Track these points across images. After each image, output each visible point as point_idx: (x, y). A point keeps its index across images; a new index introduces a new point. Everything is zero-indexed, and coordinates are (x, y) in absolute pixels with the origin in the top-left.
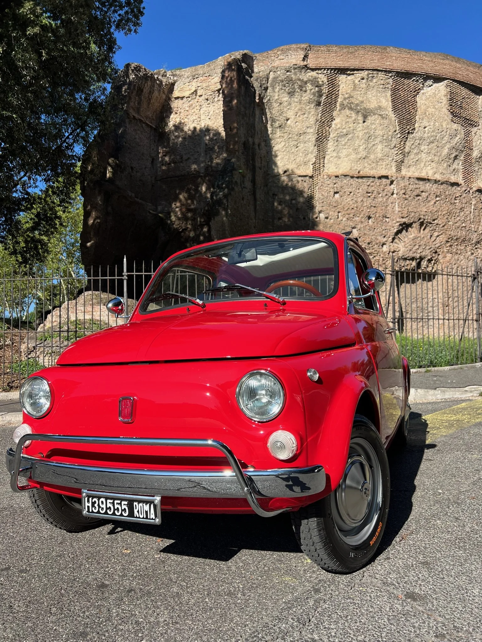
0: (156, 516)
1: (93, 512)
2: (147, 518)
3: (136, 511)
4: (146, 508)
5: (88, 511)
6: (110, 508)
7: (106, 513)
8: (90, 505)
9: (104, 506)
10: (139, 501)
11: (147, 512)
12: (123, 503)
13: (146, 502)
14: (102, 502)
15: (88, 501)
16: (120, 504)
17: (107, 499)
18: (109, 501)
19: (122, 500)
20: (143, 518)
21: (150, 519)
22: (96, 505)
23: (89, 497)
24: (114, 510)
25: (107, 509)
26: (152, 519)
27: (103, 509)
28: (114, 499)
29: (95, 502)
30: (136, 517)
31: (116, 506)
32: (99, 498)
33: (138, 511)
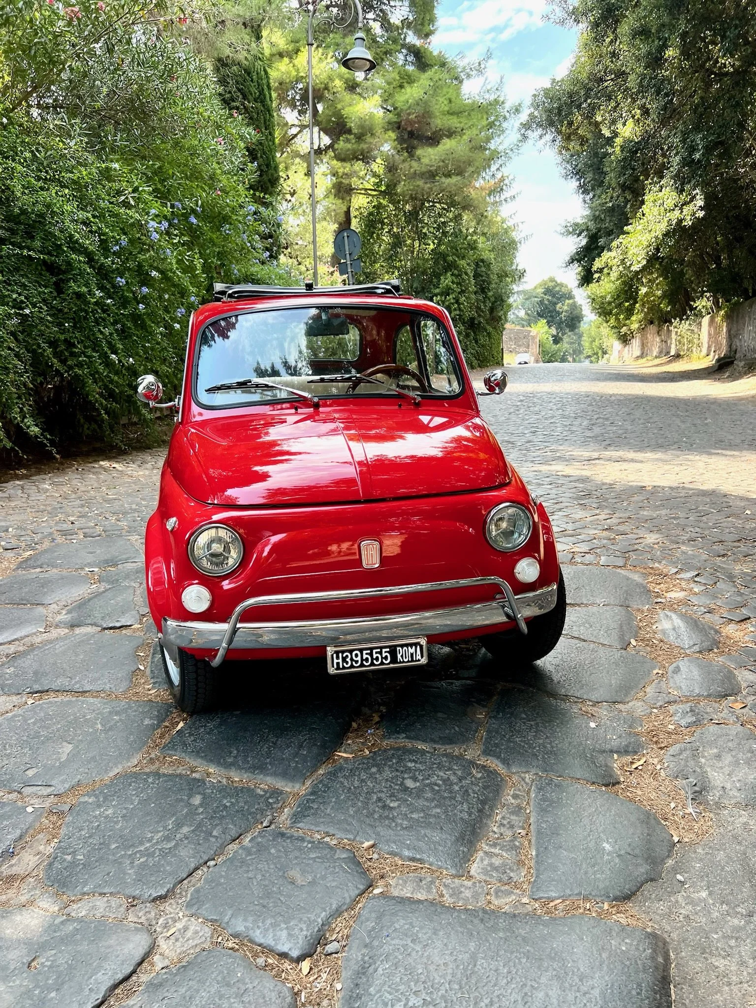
0: (422, 657)
1: (344, 668)
2: (412, 661)
3: (399, 656)
4: (412, 650)
5: (338, 668)
6: (367, 660)
7: (362, 665)
8: (340, 661)
9: (359, 659)
10: (402, 646)
11: (412, 655)
12: (384, 650)
13: (411, 645)
14: (356, 655)
15: (338, 658)
16: (381, 653)
17: (361, 650)
18: (365, 652)
19: (381, 648)
20: (408, 661)
21: (416, 661)
22: (348, 660)
23: (337, 653)
24: (372, 659)
25: (362, 660)
26: (419, 660)
27: (357, 662)
28: (371, 649)
29: (347, 656)
30: (400, 662)
31: (375, 656)
32: (351, 651)
33: (402, 656)
